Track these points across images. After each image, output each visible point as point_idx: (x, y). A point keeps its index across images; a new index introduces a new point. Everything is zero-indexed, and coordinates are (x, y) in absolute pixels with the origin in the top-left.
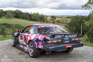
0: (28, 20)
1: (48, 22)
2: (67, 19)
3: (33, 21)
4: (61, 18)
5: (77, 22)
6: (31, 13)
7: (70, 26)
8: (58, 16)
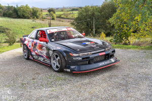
0: (14, 18)
1: (45, 18)
2: (71, 12)
3: (22, 18)
4: (62, 11)
5: (87, 15)
6: (16, 7)
7: (78, 23)
8: (57, 9)
